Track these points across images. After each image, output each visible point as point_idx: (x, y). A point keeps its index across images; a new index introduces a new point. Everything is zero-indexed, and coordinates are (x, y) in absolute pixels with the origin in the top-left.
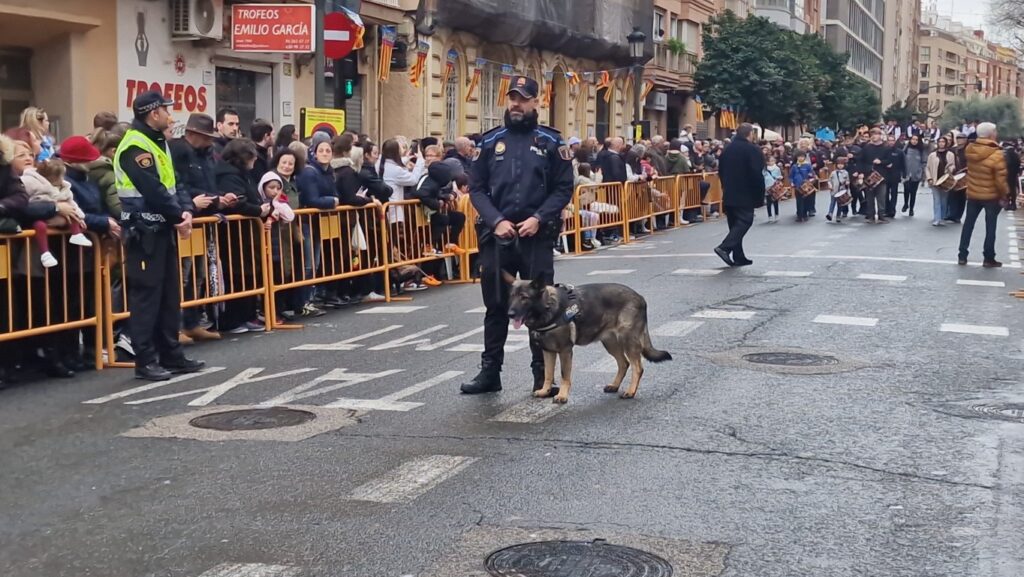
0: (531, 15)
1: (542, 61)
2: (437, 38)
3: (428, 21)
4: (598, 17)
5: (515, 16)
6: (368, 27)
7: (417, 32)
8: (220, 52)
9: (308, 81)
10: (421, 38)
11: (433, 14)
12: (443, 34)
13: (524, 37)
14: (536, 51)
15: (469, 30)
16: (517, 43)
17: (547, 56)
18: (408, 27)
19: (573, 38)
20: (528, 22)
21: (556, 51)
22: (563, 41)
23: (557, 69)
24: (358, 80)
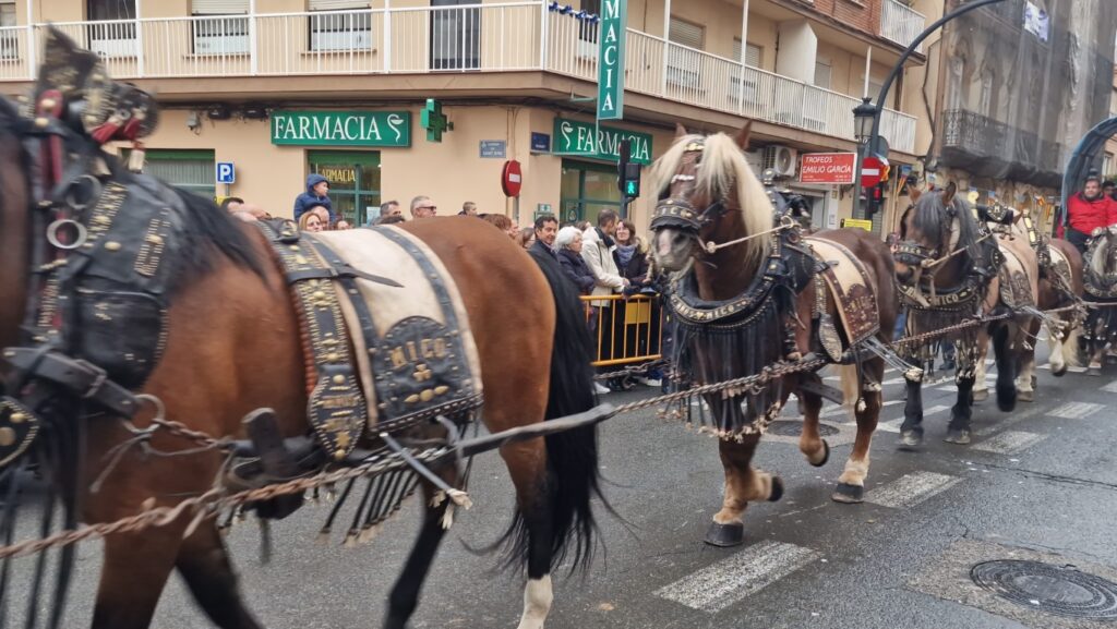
0: (1009, 157)
1: (1014, 188)
2: (939, 174)
3: (934, 163)
4: (1060, 157)
5: (998, 159)
6: (892, 167)
7: (925, 170)
8: (792, 184)
9: (848, 202)
10: (928, 175)
11: (938, 158)
12: (944, 172)
13: (1003, 172)
14: (1010, 184)
15: (962, 168)
16: (997, 177)
17: (1018, 185)
18: (919, 167)
19: (1040, 174)
20: (1006, 163)
21: (1026, 182)
22: (1032, 175)
23: (1026, 194)
24: (882, 200)
